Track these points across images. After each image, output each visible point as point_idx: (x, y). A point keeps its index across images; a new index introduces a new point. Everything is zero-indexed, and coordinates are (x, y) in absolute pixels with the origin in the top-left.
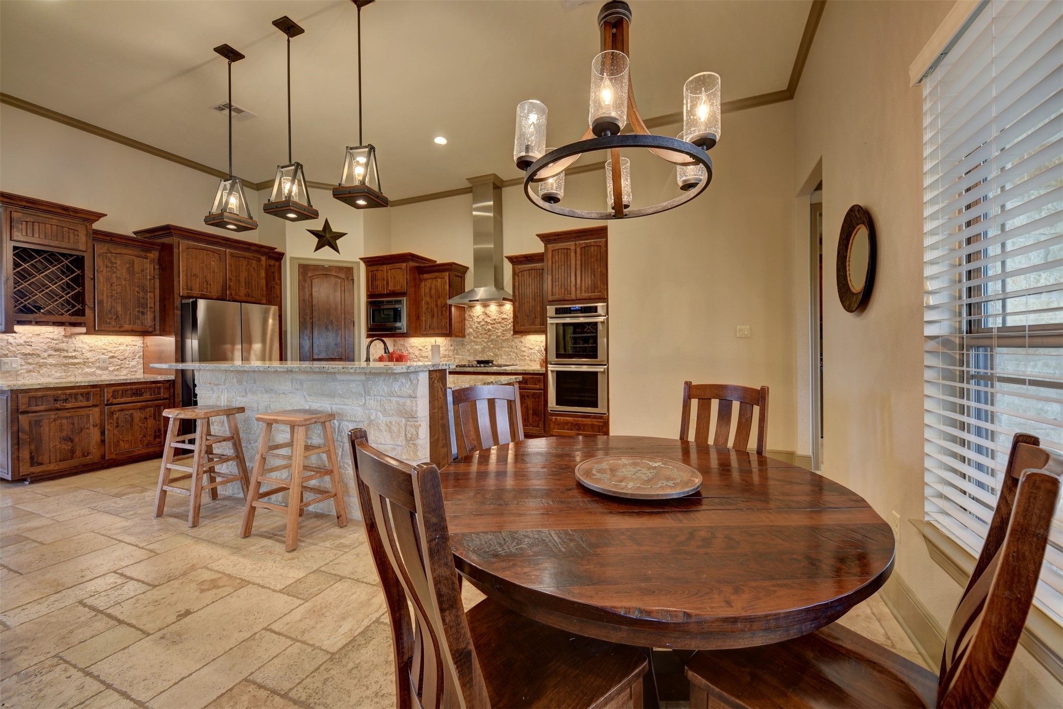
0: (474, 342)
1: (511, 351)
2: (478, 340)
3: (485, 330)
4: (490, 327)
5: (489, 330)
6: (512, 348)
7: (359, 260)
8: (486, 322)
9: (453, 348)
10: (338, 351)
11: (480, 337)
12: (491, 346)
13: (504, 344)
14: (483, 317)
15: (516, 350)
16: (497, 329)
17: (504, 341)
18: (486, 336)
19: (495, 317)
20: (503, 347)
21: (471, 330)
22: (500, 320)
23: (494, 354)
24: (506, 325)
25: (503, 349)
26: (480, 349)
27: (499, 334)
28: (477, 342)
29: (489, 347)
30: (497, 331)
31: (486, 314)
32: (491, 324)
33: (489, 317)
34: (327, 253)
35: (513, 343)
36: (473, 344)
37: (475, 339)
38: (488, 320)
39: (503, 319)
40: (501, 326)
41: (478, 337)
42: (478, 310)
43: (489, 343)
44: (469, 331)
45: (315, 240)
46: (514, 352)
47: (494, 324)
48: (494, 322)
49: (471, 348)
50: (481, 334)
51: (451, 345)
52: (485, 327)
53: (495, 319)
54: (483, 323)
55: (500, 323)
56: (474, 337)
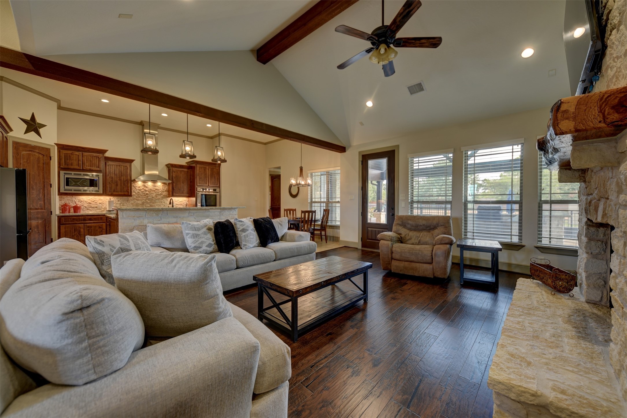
0: (136, 199)
1: (161, 204)
2: (140, 199)
3: (144, 194)
4: (148, 192)
5: (147, 194)
6: (162, 203)
7: (54, 145)
8: (145, 190)
9: (120, 202)
10: (40, 204)
11: (141, 197)
12: (149, 202)
13: (157, 201)
14: (143, 187)
15: (164, 204)
16: (153, 194)
17: (156, 199)
18: (145, 197)
19: (151, 188)
20: (156, 202)
21: (134, 194)
22: (154, 190)
23: (150, 205)
24: (158, 192)
25: (156, 203)
26: (141, 203)
27: (154, 196)
28: (139, 200)
29: (147, 202)
30: (152, 194)
31: (145, 186)
32: (148, 191)
33: (147, 187)
34: (32, 137)
35: (162, 200)
36: (135, 200)
37: (137, 198)
38: (147, 189)
39: (156, 189)
40: (155, 192)
41: (139, 197)
42: (140, 184)
43: (147, 200)
44: (133, 193)
45: (25, 126)
46: (163, 205)
47: (150, 191)
48: (150, 190)
49: (134, 202)
50: (142, 196)
51: (118, 201)
52: (144, 192)
53: (151, 189)
54: (143, 190)
55: (154, 191)
56: (136, 197)
